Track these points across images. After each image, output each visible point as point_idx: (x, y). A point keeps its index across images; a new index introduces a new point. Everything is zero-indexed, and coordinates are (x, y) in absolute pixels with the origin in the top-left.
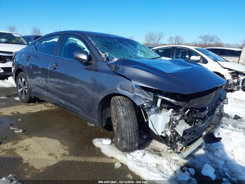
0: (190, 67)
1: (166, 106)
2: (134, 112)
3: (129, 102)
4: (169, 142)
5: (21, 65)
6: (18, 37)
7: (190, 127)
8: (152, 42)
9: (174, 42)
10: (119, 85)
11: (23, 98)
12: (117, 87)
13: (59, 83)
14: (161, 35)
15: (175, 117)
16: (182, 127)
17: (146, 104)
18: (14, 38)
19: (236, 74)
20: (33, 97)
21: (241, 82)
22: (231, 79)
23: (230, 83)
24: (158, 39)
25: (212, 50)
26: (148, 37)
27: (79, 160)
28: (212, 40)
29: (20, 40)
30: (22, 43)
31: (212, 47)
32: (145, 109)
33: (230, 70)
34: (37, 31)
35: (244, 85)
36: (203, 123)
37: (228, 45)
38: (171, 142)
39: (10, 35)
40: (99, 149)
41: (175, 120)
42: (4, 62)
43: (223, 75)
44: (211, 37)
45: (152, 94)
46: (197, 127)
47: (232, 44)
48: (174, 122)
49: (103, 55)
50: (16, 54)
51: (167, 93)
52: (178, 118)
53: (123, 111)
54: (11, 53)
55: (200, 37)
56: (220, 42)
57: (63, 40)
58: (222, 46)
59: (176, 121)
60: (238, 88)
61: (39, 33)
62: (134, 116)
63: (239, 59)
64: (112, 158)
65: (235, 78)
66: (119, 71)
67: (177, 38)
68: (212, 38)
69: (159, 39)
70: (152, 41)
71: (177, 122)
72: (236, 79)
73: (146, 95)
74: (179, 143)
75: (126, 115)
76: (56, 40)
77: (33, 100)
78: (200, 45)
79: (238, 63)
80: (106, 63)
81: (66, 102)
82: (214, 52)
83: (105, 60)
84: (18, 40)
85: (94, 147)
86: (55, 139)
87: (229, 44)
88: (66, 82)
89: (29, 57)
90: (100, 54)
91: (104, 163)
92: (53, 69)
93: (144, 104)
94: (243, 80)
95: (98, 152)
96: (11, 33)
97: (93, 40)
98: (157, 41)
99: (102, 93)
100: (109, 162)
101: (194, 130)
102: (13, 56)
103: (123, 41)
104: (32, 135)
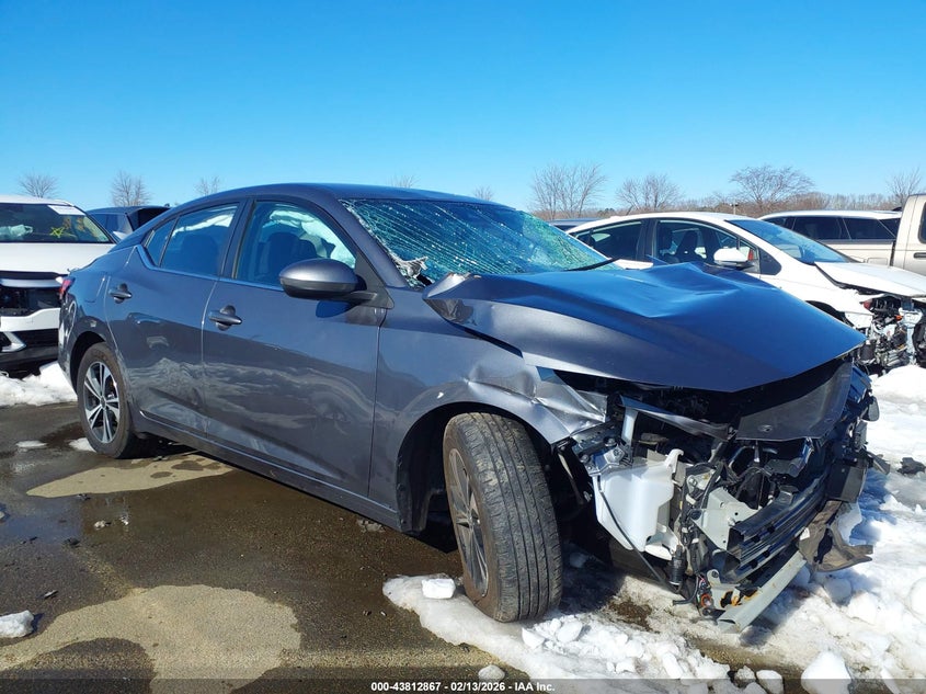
0: (727, 293)
1: (654, 439)
2: (538, 468)
3: (516, 434)
4: (675, 573)
5: (96, 319)
6: (69, 218)
7: (754, 512)
8: (559, 205)
9: (641, 200)
10: (473, 372)
11: (105, 441)
12: (466, 381)
13: (235, 379)
14: (591, 177)
15: (691, 481)
16: (722, 515)
17: (583, 437)
18: (57, 220)
19: (886, 306)
20: (141, 437)
21: (910, 333)
22: (873, 327)
23: (871, 342)
24: (580, 193)
25: (790, 223)
26: (544, 189)
27: (341, 663)
28: (782, 186)
29: (79, 228)
30: (86, 238)
31: (785, 210)
32: (581, 455)
33: (863, 291)
34: (133, 190)
35: (921, 346)
36: (796, 494)
37: (842, 202)
38: (683, 576)
39: (44, 209)
40: (413, 617)
41: (691, 489)
42: (24, 310)
43: (843, 314)
44: (778, 173)
45: (602, 399)
46: (778, 511)
47: (857, 196)
48: (688, 498)
49: (406, 267)
50: (74, 280)
51: (653, 391)
52: (703, 483)
53: (495, 467)
54: (51, 276)
55: (738, 177)
56: (811, 191)
57: (249, 219)
58: (819, 205)
59: (697, 493)
60: (900, 356)
61: (138, 194)
62: (538, 483)
63: (893, 250)
64: (465, 646)
65: (888, 320)
66: (470, 320)
67: (653, 185)
68: (781, 177)
69: (586, 194)
70: (560, 203)
71: (702, 498)
72: (891, 323)
73: (577, 402)
74: (714, 575)
75: (507, 480)
76: (224, 220)
77: (144, 445)
78: (739, 207)
79: (891, 264)
80: (420, 294)
81: (272, 446)
82: (797, 230)
83: (414, 282)
84: (73, 227)
85: (392, 610)
86: (243, 588)
87: (846, 195)
88: (259, 371)
89: (124, 287)
90: (394, 263)
91: (435, 669)
92: (220, 328)
93: (575, 437)
94: (918, 327)
95: (408, 629)
96: (46, 205)
97: (361, 212)
98: (580, 199)
99: (408, 407)
100: (456, 664)
101: (768, 521)
102: (64, 289)
103: (472, 213)
104: (151, 579)
